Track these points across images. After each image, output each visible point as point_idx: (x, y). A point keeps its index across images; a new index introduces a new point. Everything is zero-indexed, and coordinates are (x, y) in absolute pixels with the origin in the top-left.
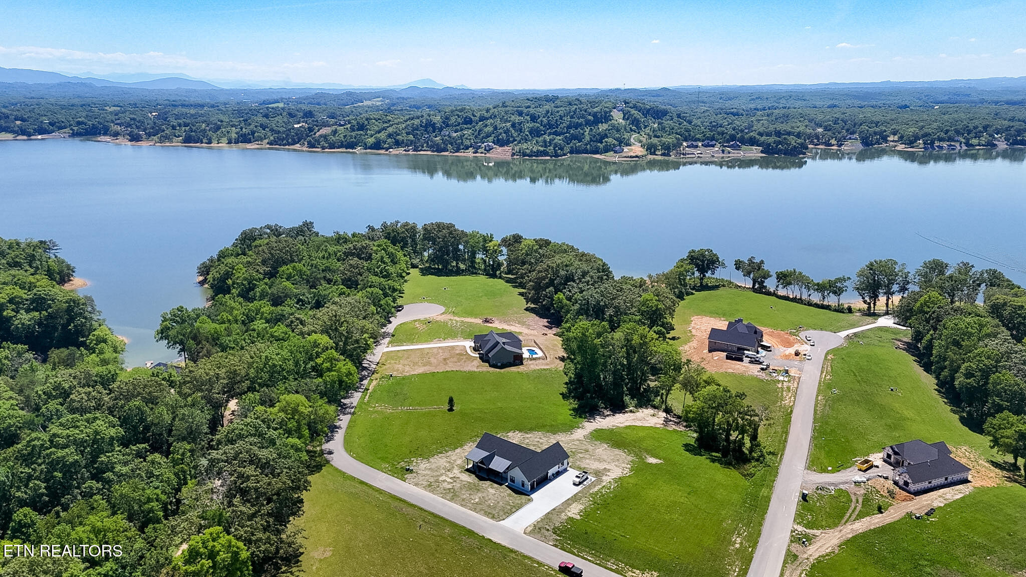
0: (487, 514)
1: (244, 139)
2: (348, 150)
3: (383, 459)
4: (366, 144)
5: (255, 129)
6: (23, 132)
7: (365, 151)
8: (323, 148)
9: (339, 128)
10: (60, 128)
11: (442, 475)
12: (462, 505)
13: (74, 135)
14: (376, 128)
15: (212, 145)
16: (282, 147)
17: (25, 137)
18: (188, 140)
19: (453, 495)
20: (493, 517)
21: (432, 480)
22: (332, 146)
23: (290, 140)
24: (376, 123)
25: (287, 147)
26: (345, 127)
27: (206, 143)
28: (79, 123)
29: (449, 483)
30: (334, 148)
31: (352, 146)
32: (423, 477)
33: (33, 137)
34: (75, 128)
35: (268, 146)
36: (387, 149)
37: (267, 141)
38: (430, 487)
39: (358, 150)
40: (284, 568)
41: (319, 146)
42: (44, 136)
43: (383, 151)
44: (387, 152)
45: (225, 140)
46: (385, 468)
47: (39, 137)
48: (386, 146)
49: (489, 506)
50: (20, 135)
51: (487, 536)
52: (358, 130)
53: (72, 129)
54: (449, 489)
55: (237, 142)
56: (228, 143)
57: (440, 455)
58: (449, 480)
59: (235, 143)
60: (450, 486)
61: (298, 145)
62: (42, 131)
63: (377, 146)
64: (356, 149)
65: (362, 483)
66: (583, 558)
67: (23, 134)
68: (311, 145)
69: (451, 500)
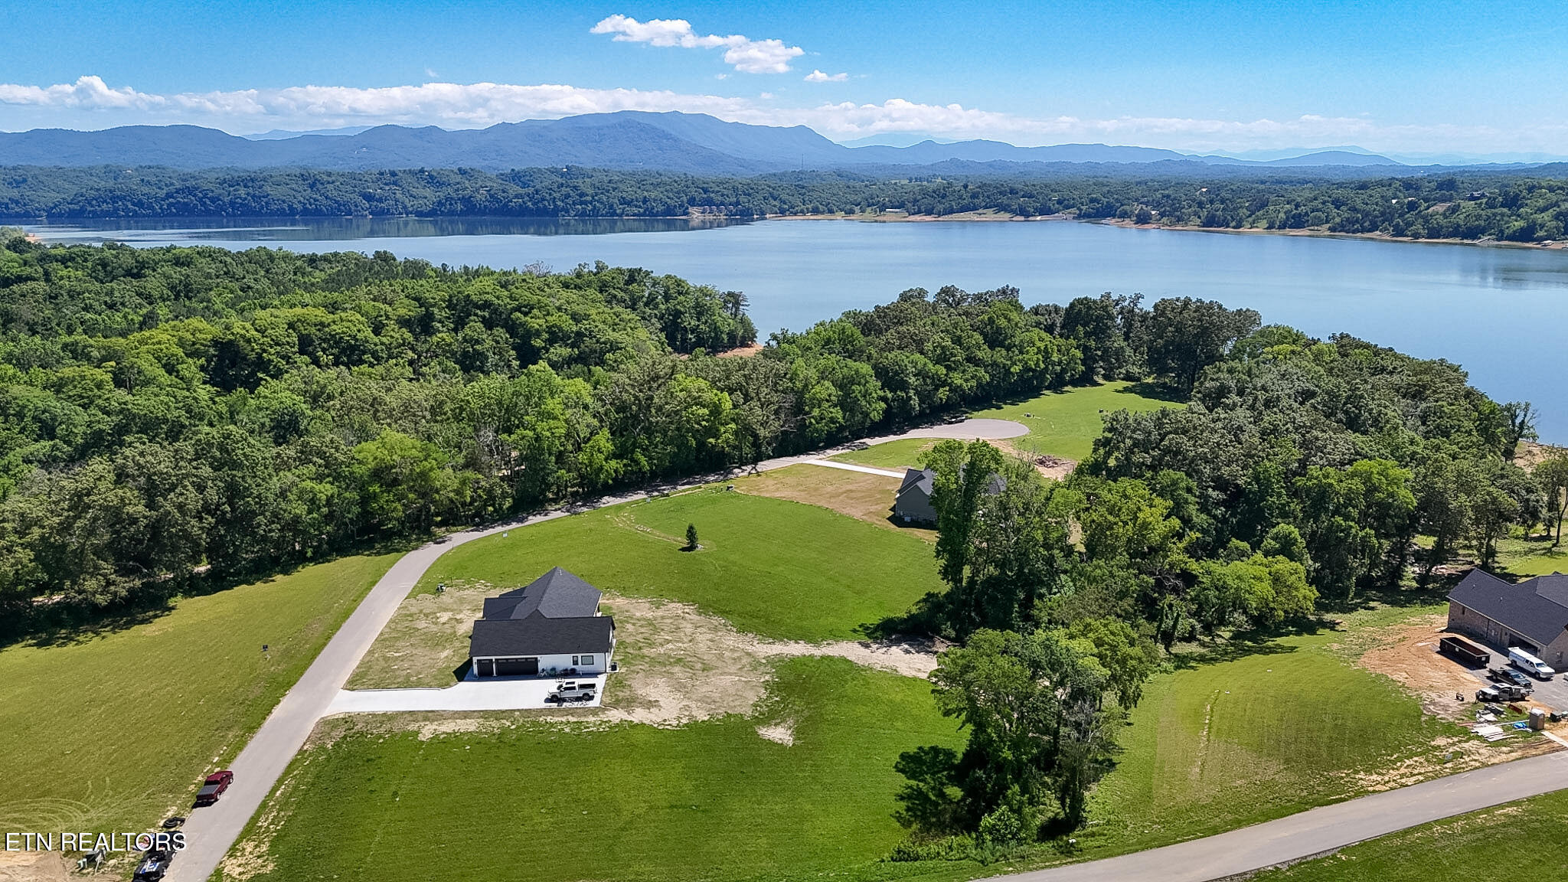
1: (1296, 221)
2: (1465, 241)
4: (1502, 231)
5: (1320, 206)
6: (1023, 212)
7: (1496, 243)
8: (1416, 236)
9: (1463, 204)
10: (1067, 207)
13: (1080, 217)
14: (1541, 203)
15: (1241, 230)
16: (1351, 234)
17: (1022, 218)
18: (1211, 222)
22: (1434, 233)
23: (1366, 224)
24: (1549, 195)
25: (1359, 234)
26: (1478, 202)
27: (1234, 227)
28: (1092, 201)
30: (1438, 238)
31: (1473, 233)
33: (1031, 218)
34: (1084, 208)
35: (1328, 233)
36: (1540, 240)
37: (1328, 225)
39: (1484, 240)
41: (1409, 233)
42: (1045, 217)
43: (1530, 245)
44: (1539, 246)
45: (1264, 223)
47: (1039, 218)
48: (1541, 233)
50: (1017, 215)
52: (1502, 205)
53: (1079, 209)
55: (1282, 227)
56: (1267, 228)
59: (1280, 228)
61: (1378, 233)
62: (1045, 211)
63: (1526, 235)
64: (1480, 238)
67: (1021, 215)
68: (1399, 232)
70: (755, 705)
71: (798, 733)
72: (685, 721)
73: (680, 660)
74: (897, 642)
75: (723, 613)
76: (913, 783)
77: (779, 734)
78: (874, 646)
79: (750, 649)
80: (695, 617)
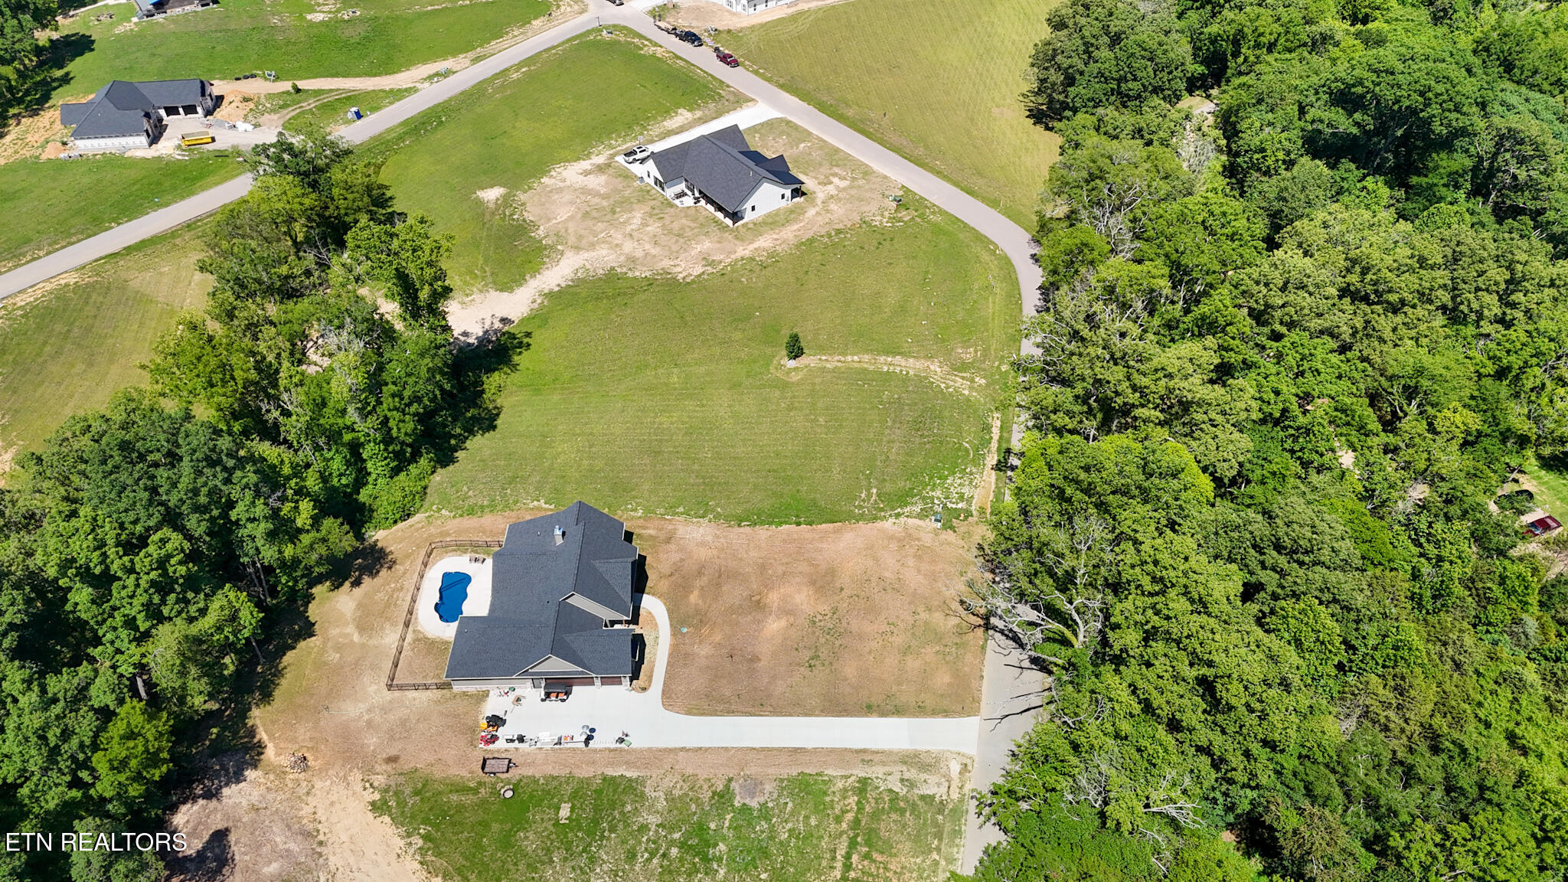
0: (796, 127)
3: (937, 230)
11: (844, 189)
12: (824, 141)
19: (834, 157)
20: (788, 122)
21: (861, 182)
29: (835, 175)
32: (874, 187)
38: (867, 172)
40: (1044, 107)
46: (934, 213)
49: (789, 135)
51: (805, 104)
54: (837, 166)
57: (841, 226)
58: (836, 180)
60: (836, 170)
65: (970, 192)
66: (705, 72)
69: (837, 150)
70: (523, 204)
71: (479, 202)
72: (553, 173)
73: (614, 213)
74: (483, 340)
75: (650, 282)
76: (390, 210)
77: (492, 195)
78: (497, 325)
79: (586, 255)
80: (666, 263)
